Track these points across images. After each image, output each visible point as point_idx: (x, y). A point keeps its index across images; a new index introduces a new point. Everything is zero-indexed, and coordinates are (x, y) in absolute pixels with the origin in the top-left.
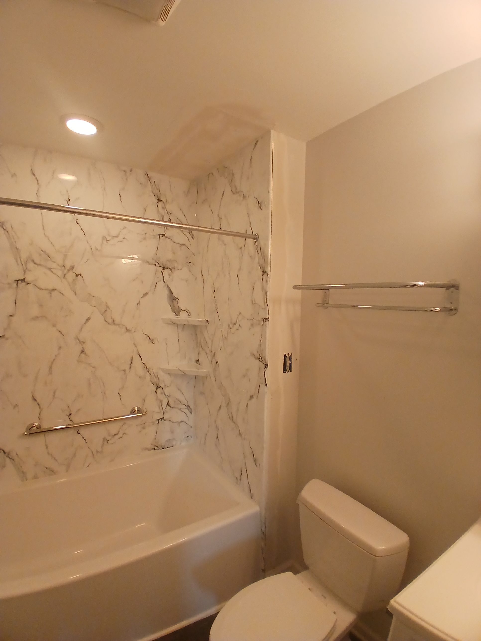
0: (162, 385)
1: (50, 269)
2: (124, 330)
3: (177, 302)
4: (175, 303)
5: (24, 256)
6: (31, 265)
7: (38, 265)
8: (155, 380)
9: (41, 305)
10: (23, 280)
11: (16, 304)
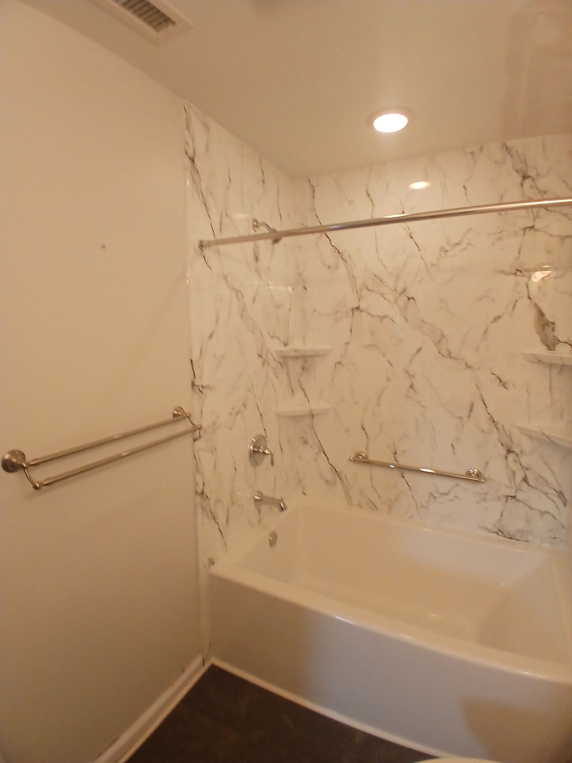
0: (517, 450)
1: (382, 294)
2: (463, 366)
3: (551, 329)
4: (548, 330)
5: (359, 283)
6: (365, 292)
7: (371, 291)
8: (506, 440)
9: (373, 334)
10: (358, 308)
11: (351, 331)
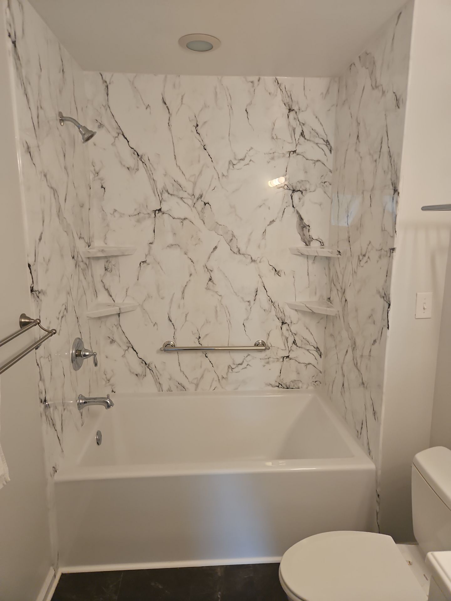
0: (288, 321)
1: (182, 198)
2: (249, 260)
3: (307, 230)
5: (160, 187)
6: (166, 195)
7: (171, 195)
8: (281, 315)
9: (175, 234)
10: (160, 210)
11: (154, 232)
